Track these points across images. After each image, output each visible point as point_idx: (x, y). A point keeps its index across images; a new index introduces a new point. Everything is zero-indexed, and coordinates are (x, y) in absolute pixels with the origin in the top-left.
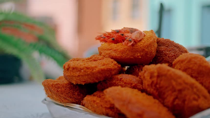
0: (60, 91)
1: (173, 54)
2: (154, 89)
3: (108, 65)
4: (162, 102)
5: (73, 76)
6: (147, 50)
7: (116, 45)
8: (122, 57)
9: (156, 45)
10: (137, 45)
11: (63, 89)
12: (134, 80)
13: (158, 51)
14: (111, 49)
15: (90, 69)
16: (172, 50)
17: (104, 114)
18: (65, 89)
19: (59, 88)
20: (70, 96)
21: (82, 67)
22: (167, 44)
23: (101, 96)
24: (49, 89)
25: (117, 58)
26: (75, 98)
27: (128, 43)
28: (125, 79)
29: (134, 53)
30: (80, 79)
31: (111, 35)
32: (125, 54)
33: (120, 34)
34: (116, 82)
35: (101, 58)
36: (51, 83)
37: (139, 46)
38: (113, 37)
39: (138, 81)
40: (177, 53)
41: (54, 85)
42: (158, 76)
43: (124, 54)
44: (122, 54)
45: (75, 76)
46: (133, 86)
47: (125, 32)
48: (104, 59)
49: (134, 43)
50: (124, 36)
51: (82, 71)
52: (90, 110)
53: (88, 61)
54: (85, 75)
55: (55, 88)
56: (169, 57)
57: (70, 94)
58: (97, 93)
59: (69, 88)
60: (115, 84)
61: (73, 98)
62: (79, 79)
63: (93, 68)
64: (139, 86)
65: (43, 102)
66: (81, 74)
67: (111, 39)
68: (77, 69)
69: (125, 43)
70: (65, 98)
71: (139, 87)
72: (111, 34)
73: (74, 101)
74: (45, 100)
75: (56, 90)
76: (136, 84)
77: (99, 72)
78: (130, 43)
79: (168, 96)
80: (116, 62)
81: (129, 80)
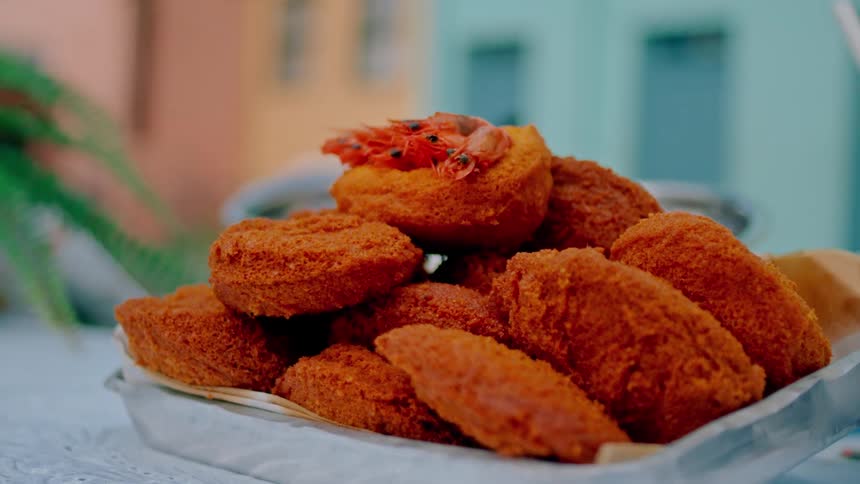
0: (195, 340)
1: (608, 215)
2: (555, 337)
3: (382, 249)
4: (581, 382)
5: (253, 285)
6: (519, 197)
7: (406, 175)
8: (429, 220)
9: (549, 181)
10: (487, 180)
11: (206, 335)
12: (475, 304)
13: (555, 204)
14: (389, 188)
15: (322, 261)
16: (604, 201)
17: (367, 427)
18: (215, 335)
19: (189, 329)
20: (233, 360)
21: (290, 253)
22: (587, 179)
23: (353, 359)
24: (149, 333)
25: (413, 221)
26: (249, 369)
27: (455, 170)
28: (444, 301)
29: (474, 207)
30: (279, 295)
31: (388, 138)
32: (442, 209)
33: (424, 135)
34: (408, 312)
35: (353, 222)
36: (161, 312)
37: (493, 181)
38: (394, 146)
39: (487, 308)
40: (622, 212)
41: (170, 318)
42: (571, 291)
43: (436, 210)
44: (431, 209)
45: (262, 286)
46: (472, 326)
47: (441, 130)
48: (363, 225)
49: (477, 170)
50: (439, 143)
51: (292, 266)
52: (312, 410)
53: (307, 230)
54: (302, 282)
55: (176, 330)
56: (592, 224)
57: (232, 354)
58: (337, 350)
59: (228, 329)
60: (407, 316)
61: (242, 368)
62: (273, 295)
63: (330, 258)
64: (493, 327)
65: (108, 383)
66: (286, 277)
67: (387, 154)
68: (272, 260)
69: (447, 169)
70: (209, 368)
71: (494, 330)
72: (391, 133)
73: (245, 380)
74: (120, 376)
75: (180, 338)
76: (482, 320)
77: (352, 272)
78: (463, 169)
79: (603, 359)
80: (407, 239)
81: (458, 303)
